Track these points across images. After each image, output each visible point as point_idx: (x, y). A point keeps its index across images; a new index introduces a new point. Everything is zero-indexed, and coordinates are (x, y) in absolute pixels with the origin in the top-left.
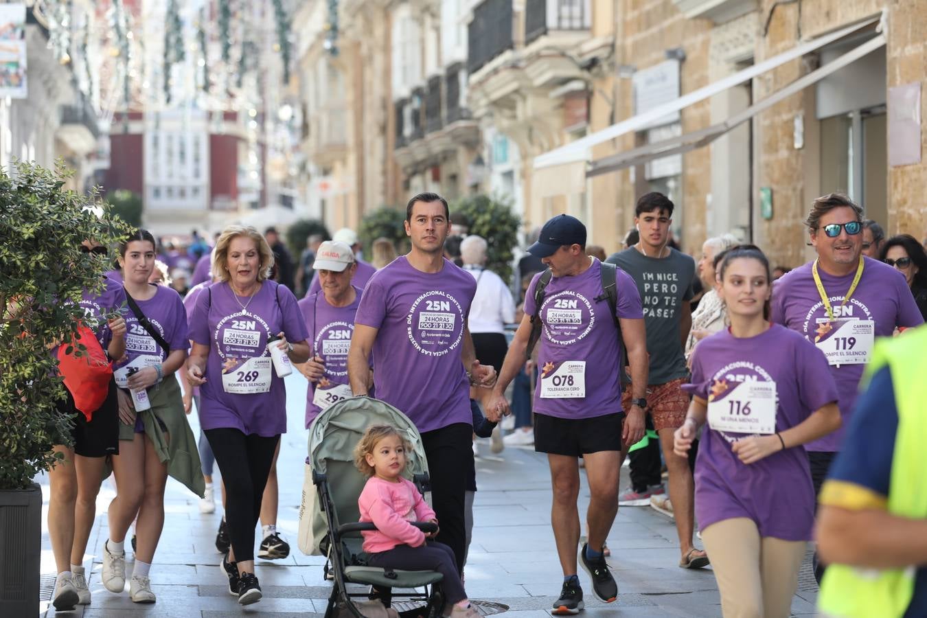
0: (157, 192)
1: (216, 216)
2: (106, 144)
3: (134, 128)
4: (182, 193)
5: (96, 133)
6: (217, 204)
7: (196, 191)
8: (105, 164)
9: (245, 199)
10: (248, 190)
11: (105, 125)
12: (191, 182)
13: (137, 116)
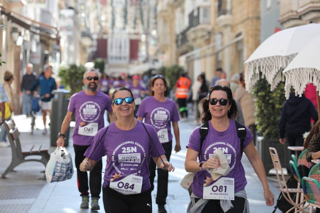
0: (112, 58)
1: (131, 66)
2: (95, 43)
3: (105, 37)
4: (120, 58)
5: (92, 39)
6: (132, 61)
7: (125, 58)
8: (94, 49)
9: (141, 59)
10: (142, 57)
11: (95, 37)
12: (123, 54)
13: (106, 33)
